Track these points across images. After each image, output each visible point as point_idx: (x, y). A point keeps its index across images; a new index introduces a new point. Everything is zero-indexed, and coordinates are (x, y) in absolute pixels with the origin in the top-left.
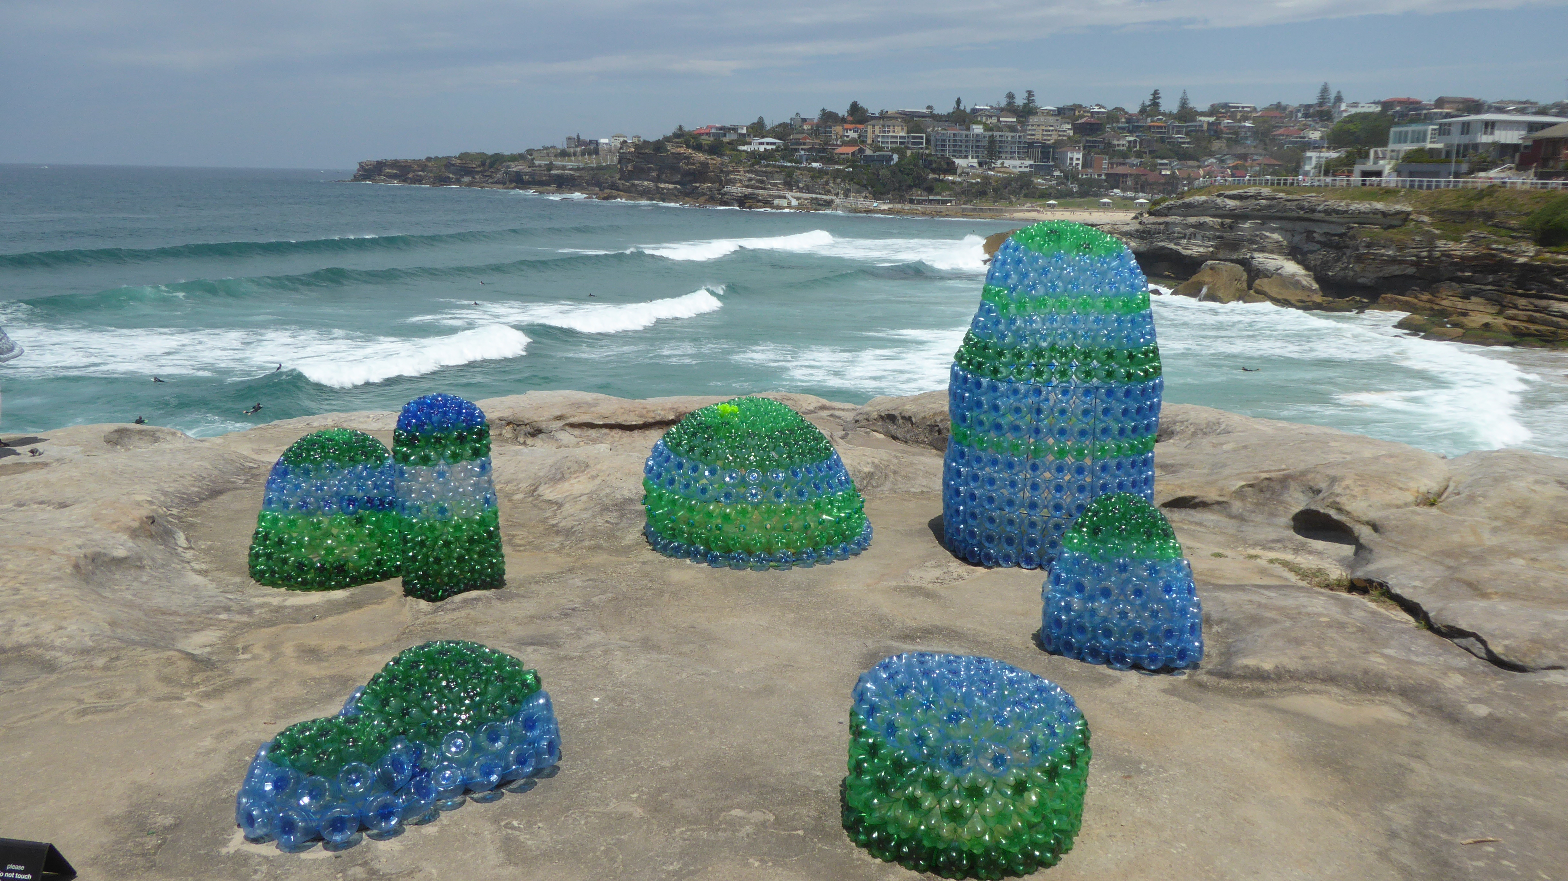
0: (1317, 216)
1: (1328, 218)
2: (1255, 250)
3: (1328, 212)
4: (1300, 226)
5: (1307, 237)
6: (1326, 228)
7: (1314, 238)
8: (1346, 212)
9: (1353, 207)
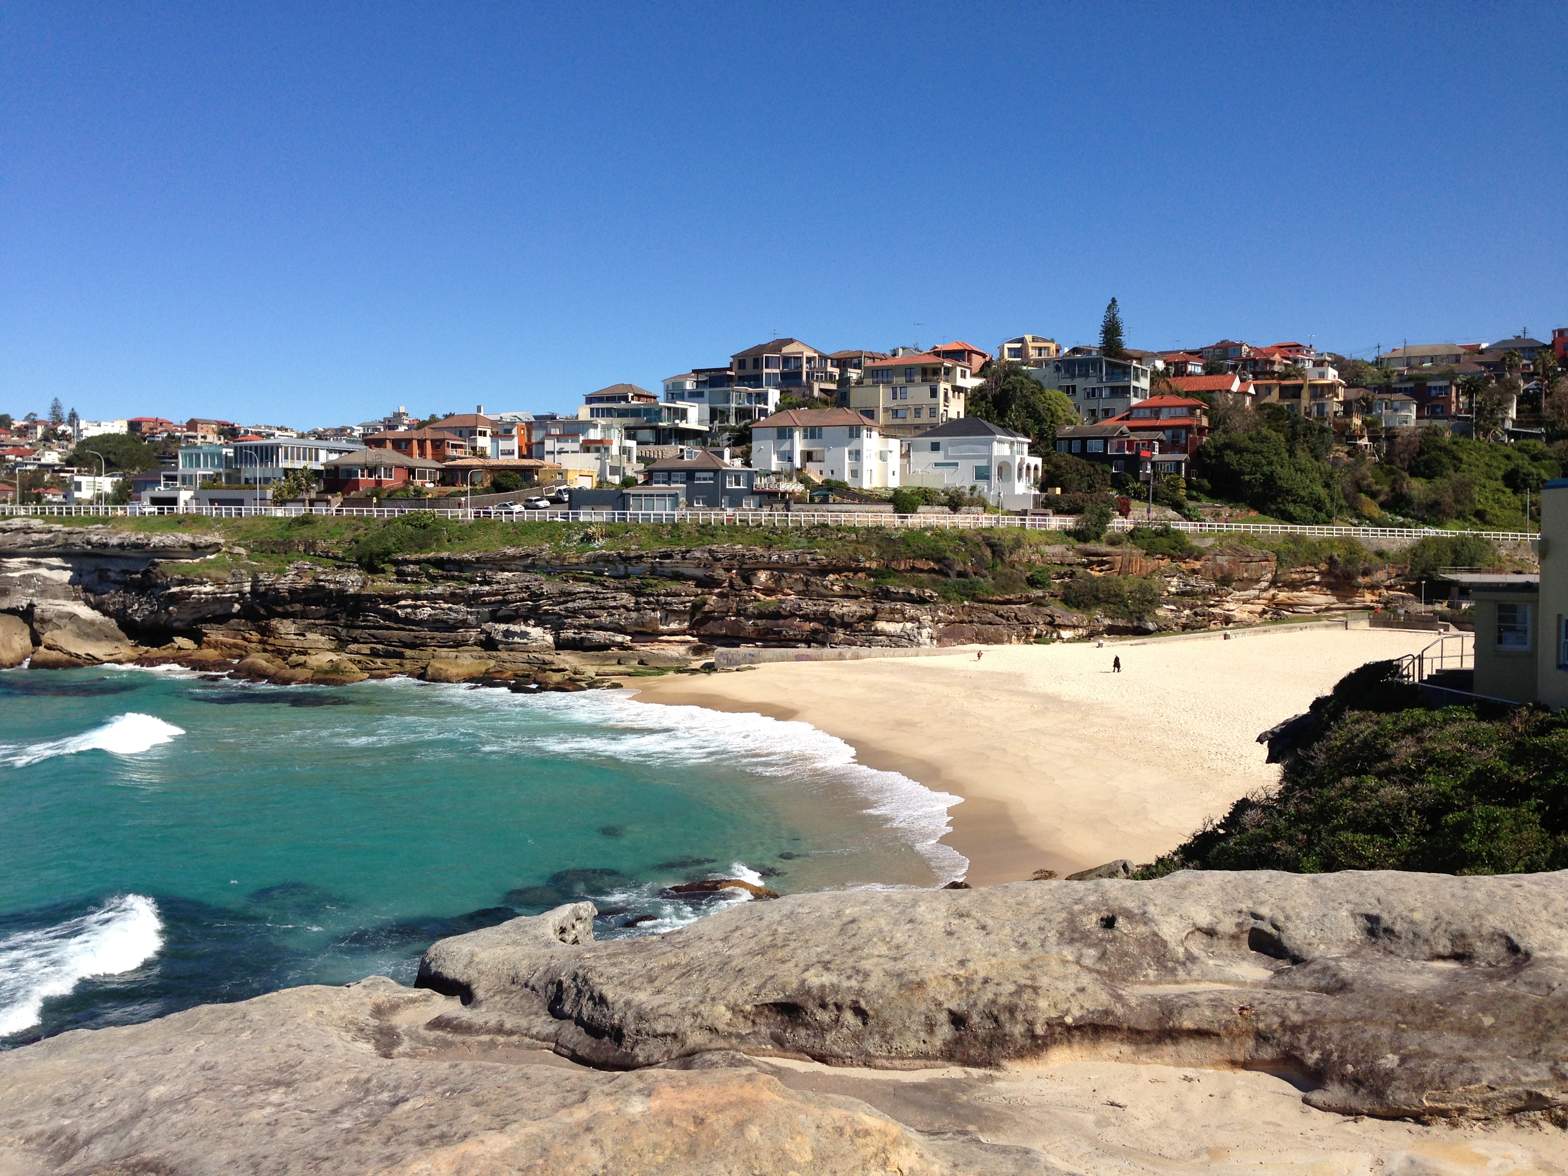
0: (107, 552)
1: (123, 553)
2: (33, 595)
3: (121, 546)
4: (88, 565)
5: (100, 576)
6: (123, 565)
7: (109, 577)
8: (148, 544)
9: (155, 540)
